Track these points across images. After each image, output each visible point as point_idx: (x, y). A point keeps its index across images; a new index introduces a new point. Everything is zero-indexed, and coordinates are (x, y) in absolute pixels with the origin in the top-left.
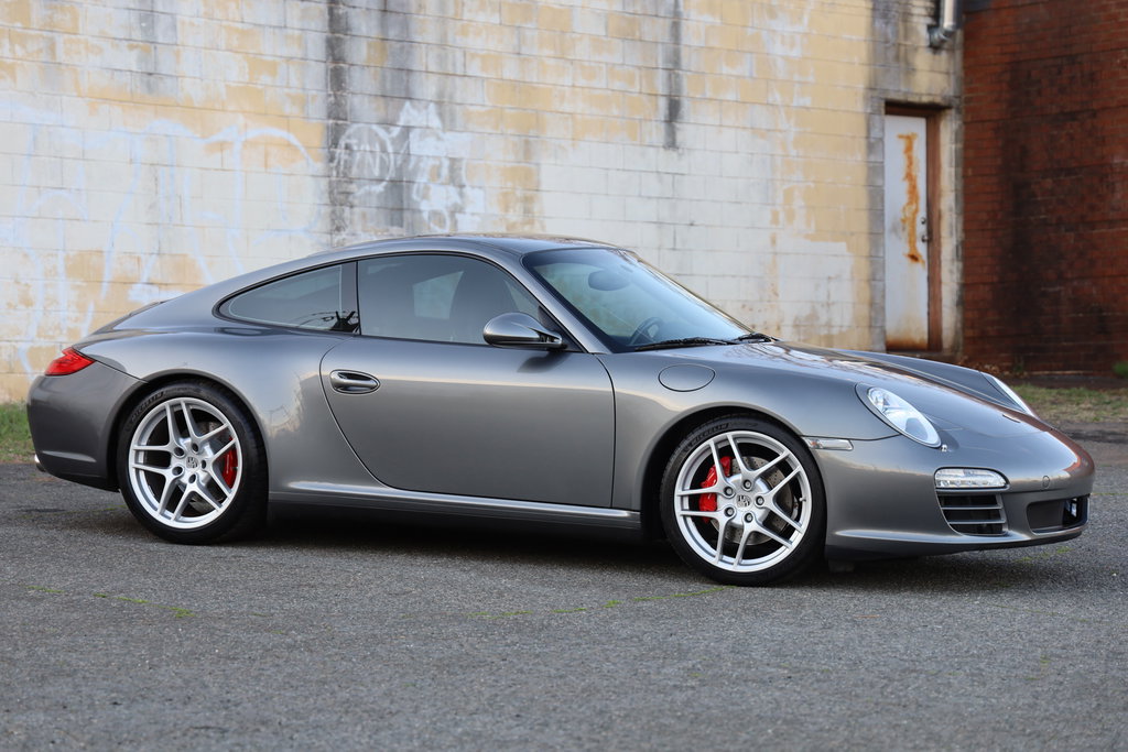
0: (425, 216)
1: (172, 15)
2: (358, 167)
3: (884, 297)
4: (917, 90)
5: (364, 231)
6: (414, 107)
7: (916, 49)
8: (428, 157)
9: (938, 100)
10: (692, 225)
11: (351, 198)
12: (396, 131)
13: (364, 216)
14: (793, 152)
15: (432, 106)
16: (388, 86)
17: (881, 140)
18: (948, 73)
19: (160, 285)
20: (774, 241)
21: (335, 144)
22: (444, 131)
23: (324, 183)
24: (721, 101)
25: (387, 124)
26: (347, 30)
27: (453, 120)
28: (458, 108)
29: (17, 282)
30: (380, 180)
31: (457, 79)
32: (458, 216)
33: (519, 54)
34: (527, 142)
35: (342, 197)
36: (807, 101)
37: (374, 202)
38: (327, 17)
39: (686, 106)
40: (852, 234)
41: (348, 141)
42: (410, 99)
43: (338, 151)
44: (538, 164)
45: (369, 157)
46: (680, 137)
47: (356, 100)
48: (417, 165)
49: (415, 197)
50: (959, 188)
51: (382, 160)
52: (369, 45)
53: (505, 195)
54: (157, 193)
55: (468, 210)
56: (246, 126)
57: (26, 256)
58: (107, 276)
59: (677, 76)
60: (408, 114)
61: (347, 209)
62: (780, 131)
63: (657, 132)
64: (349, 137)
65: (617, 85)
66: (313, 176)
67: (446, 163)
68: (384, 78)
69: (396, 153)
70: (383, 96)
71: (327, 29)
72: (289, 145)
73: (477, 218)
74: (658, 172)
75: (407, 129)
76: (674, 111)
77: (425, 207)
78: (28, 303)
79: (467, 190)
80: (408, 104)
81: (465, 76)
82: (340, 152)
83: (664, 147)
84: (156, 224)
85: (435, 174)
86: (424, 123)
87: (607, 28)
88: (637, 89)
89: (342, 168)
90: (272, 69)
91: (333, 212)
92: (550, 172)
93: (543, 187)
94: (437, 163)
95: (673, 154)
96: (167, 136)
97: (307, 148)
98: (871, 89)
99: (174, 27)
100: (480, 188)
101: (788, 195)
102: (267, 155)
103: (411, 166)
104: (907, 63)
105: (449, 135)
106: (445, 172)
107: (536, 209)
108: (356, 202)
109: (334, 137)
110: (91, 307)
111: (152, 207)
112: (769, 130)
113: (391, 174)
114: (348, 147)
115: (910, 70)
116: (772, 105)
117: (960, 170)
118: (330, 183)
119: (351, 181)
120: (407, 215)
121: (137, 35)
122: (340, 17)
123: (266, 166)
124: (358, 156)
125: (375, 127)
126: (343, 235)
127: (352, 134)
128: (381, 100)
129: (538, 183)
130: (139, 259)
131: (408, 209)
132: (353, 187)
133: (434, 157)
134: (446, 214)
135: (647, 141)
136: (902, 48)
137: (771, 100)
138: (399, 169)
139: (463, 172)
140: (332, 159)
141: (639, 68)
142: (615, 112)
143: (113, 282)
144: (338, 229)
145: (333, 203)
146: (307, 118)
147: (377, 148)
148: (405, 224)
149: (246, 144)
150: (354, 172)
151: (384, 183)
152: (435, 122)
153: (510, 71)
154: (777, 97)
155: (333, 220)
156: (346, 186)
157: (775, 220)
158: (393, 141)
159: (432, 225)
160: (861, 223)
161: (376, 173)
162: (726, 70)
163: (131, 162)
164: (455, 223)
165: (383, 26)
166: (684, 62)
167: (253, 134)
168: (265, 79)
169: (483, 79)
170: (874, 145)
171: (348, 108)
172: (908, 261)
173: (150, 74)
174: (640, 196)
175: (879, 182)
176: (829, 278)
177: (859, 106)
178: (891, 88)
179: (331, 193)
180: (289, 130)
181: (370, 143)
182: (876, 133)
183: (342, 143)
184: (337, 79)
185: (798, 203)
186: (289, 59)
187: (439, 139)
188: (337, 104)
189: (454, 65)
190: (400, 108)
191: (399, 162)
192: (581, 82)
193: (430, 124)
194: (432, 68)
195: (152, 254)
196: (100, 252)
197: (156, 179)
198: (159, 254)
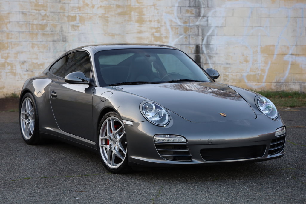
19: (296, 55)
29: (243, 55)
54: (296, 26)
57: (247, 47)
58: (276, 53)
78: (247, 61)
84: (296, 36)
96: (301, 8)
110: (270, 62)
111: (294, 31)
130: (288, 47)
143: (278, 55)
163: (287, 17)
195: (293, 45)
196: (273, 46)
197: (296, 22)
198: (296, 45)
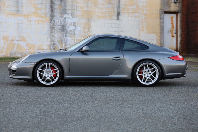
0: (69, 31)
1: (22, 2)
2: (56, 23)
3: (163, 42)
4: (171, 9)
5: (57, 33)
6: (66, 15)
7: (171, 3)
8: (69, 22)
9: (176, 11)
10: (122, 32)
11: (54, 28)
12: (63, 18)
13: (57, 31)
14: (144, 20)
15: (70, 15)
16: (62, 12)
17: (163, 18)
18: (178, 7)
19: (19, 41)
20: (139, 34)
21: (52, 20)
22: (72, 18)
23: (49, 26)
24: (128, 13)
25: (61, 17)
26: (54, 3)
27: (74, 16)
28: (75, 15)
30: (60, 25)
31: (75, 10)
32: (75, 31)
33: (87, 6)
34: (89, 20)
35: (53, 28)
36: (147, 12)
37: (59, 29)
38: (50, 2)
39: (121, 13)
40: (156, 33)
41: (54, 20)
42: (66, 13)
43: (52, 21)
44: (91, 23)
45: (58, 22)
46: (120, 18)
47: (56, 14)
48: (67, 23)
49: (67, 28)
50: (181, 25)
51: (60, 23)
52: (58, 6)
53: (84, 27)
55: (77, 30)
56: (35, 18)
58: (10, 39)
59: (119, 9)
60: (65, 16)
61: (54, 30)
62: (141, 17)
63: (115, 17)
64: (54, 19)
65: (107, 10)
66: (48, 25)
67: (73, 23)
68: (61, 10)
69: (63, 21)
70: (61, 13)
71: (50, 3)
72: (43, 21)
73: (79, 31)
74: (115, 24)
75: (65, 18)
76: (118, 14)
77: (69, 29)
79: (77, 27)
80: (65, 14)
81: (76, 10)
82: (53, 21)
83: (116, 20)
84: (19, 32)
85: (71, 24)
86: (69, 17)
87: (105, 2)
88: (111, 11)
89: (53, 24)
90: (40, 9)
91: (51, 30)
92: (93, 24)
93: (92, 26)
94: (71, 23)
95: (118, 21)
96: (20, 19)
97: (46, 21)
98: (161, 10)
99: (22, 4)
100: (79, 26)
101: (143, 27)
102: (39, 22)
103: (66, 23)
104: (169, 5)
105: (73, 19)
106: (72, 24)
107: (90, 29)
108: (55, 29)
109: (51, 19)
110: (7, 44)
111: (18, 29)
112: (138, 17)
113: (62, 24)
114: (54, 21)
115: (170, 6)
116: (139, 13)
117: (181, 22)
118: (51, 26)
119: (54, 26)
120: (65, 31)
121: (15, 5)
122: (53, 2)
123: (39, 23)
124: (56, 22)
125: (59, 18)
126: (53, 34)
127: (55, 19)
128: (60, 14)
129: (91, 25)
130: (15, 37)
131: (65, 30)
132: (55, 27)
133: (70, 22)
134: (73, 30)
135: (113, 19)
136: (168, 3)
137: (139, 12)
138: (64, 24)
139: (76, 24)
140: (51, 22)
141: (112, 8)
142: (106, 14)
143: (10, 40)
144: (52, 33)
145: (51, 29)
146: (46, 16)
147: (60, 21)
148: (65, 32)
149: (35, 20)
150: (55, 24)
151: (61, 26)
152: (71, 17)
153: (85, 9)
154: (141, 12)
155: (51, 32)
156: (53, 27)
157: (140, 30)
158: (63, 20)
159: (70, 32)
160: (159, 31)
161: (59, 24)
162: (129, 8)
163: (14, 23)
164: (74, 32)
165: (61, 3)
166: (121, 6)
167: (36, 19)
168: (39, 11)
169: (80, 10)
170: (161, 19)
171: (54, 15)
172: (172, 37)
173: (18, 11)
174: (111, 27)
175: (163, 24)
176: (151, 40)
177: (158, 12)
178: (165, 9)
179: (51, 27)
180: (43, 18)
181: (58, 20)
182: (162, 17)
183: (53, 20)
184: (52, 11)
185: (145, 28)
186: (43, 8)
187: (71, 19)
188: (52, 14)
189: (74, 8)
190: (64, 15)
191: (64, 23)
192: (100, 10)
193: (70, 17)
194: (70, 9)
195: (17, 36)
196: (8, 36)
197: (18, 26)
198: (19, 36)
